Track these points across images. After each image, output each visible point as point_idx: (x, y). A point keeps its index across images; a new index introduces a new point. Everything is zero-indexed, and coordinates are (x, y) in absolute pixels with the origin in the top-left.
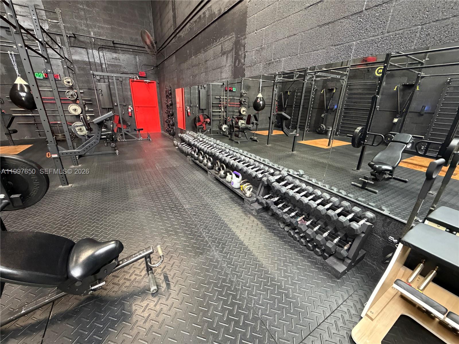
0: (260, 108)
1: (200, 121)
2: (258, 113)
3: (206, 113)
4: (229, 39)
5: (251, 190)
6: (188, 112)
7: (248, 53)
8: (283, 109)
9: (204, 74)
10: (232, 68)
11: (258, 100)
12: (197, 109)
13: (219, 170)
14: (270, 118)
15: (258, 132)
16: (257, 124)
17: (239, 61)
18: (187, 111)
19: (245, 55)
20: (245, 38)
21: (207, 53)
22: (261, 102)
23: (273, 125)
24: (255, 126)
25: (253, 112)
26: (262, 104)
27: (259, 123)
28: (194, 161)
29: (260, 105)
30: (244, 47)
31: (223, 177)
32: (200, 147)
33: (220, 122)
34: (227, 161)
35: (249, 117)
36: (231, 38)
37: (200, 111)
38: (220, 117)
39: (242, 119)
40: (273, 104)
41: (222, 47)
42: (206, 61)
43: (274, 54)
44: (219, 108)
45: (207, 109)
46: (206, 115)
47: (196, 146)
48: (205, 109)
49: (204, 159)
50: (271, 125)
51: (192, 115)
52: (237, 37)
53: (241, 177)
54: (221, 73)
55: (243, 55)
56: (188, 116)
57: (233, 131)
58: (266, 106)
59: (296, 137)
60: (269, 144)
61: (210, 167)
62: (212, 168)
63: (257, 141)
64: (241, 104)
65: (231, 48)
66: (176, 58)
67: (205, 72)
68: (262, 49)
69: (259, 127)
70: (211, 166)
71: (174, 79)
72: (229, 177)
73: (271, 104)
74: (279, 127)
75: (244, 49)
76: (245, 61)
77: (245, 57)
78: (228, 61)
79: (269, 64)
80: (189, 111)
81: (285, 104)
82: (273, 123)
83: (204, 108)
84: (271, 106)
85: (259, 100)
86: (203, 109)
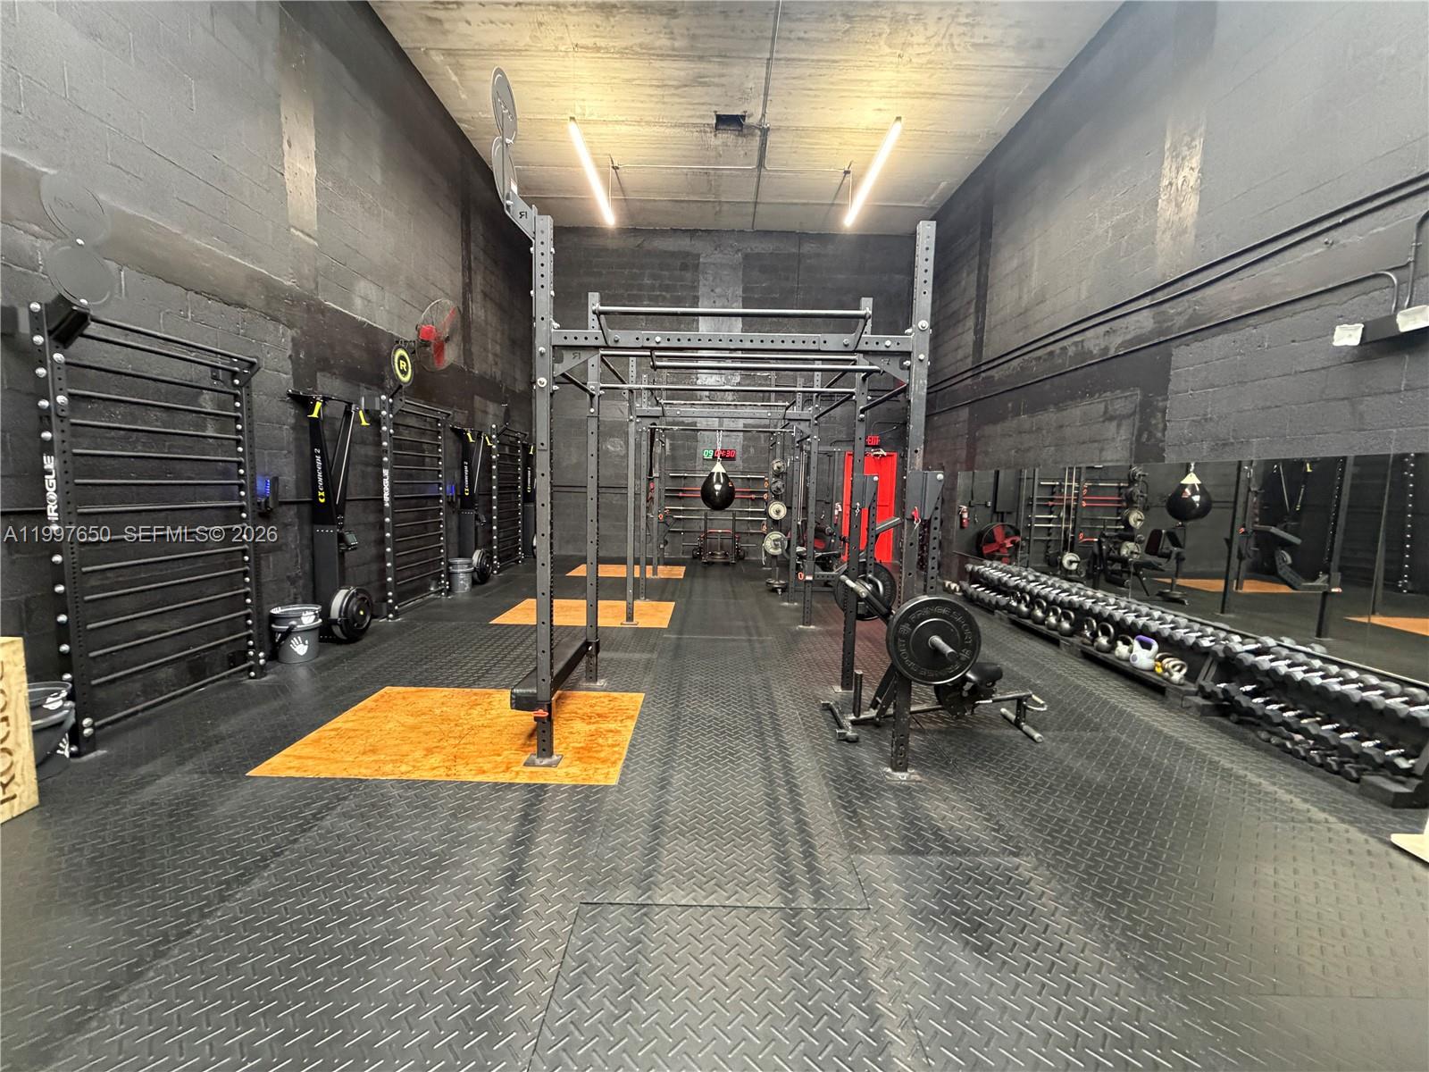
0: (1194, 512)
1: (995, 541)
2: (1182, 526)
3: (1009, 521)
4: (1126, 397)
5: (1184, 671)
6: (961, 518)
7: (1173, 424)
8: (1287, 514)
9: (1052, 448)
10: (1131, 444)
11: (1184, 491)
12: (989, 512)
13: (1095, 635)
14: (1229, 542)
15: (1180, 582)
16: (1180, 559)
17: (1151, 435)
18: (961, 516)
19: (1165, 425)
20: (1167, 399)
21: (1065, 413)
22: (1196, 498)
23: (1244, 563)
24: (1173, 562)
25: (1168, 523)
26: (1200, 502)
27: (1185, 554)
28: (1018, 620)
29: (1193, 503)
30: (1164, 412)
31: (1104, 649)
32: (1036, 591)
33: (1048, 547)
34: (1118, 619)
35: (1155, 536)
36: (1131, 396)
37: (995, 518)
38: (1049, 535)
39: (1131, 539)
40: (1241, 500)
41: (1106, 407)
42: (1061, 427)
43: (1234, 430)
44: (1048, 509)
45: (1015, 514)
46: (1011, 527)
47: (1023, 590)
48: (1009, 513)
49: (1048, 616)
50: (1235, 560)
51: (972, 526)
52: (1145, 396)
53: (1155, 646)
54: (1102, 450)
55: (1161, 426)
56: (962, 526)
57: (1101, 571)
58: (1214, 505)
59: (1328, 597)
60: (1229, 612)
61: (1066, 630)
62: (1071, 634)
63: (1183, 603)
64: (1130, 502)
65: (1130, 412)
66: (971, 414)
67: (1056, 446)
68: (1206, 420)
69: (1186, 567)
70: (1070, 630)
71: (958, 452)
72: (1122, 649)
73: (1233, 500)
74: (1266, 570)
75: (1164, 416)
76: (1164, 435)
77: (1165, 428)
78: (1122, 432)
79: (1224, 445)
80: (965, 516)
81: (1293, 501)
82: (1241, 557)
83: (1005, 510)
84: (1232, 505)
85: (1187, 490)
86: (1002, 513)
